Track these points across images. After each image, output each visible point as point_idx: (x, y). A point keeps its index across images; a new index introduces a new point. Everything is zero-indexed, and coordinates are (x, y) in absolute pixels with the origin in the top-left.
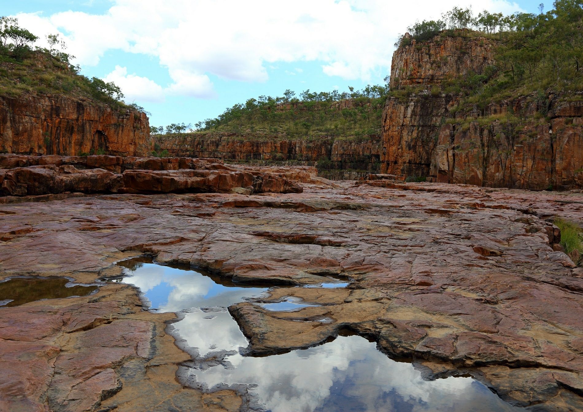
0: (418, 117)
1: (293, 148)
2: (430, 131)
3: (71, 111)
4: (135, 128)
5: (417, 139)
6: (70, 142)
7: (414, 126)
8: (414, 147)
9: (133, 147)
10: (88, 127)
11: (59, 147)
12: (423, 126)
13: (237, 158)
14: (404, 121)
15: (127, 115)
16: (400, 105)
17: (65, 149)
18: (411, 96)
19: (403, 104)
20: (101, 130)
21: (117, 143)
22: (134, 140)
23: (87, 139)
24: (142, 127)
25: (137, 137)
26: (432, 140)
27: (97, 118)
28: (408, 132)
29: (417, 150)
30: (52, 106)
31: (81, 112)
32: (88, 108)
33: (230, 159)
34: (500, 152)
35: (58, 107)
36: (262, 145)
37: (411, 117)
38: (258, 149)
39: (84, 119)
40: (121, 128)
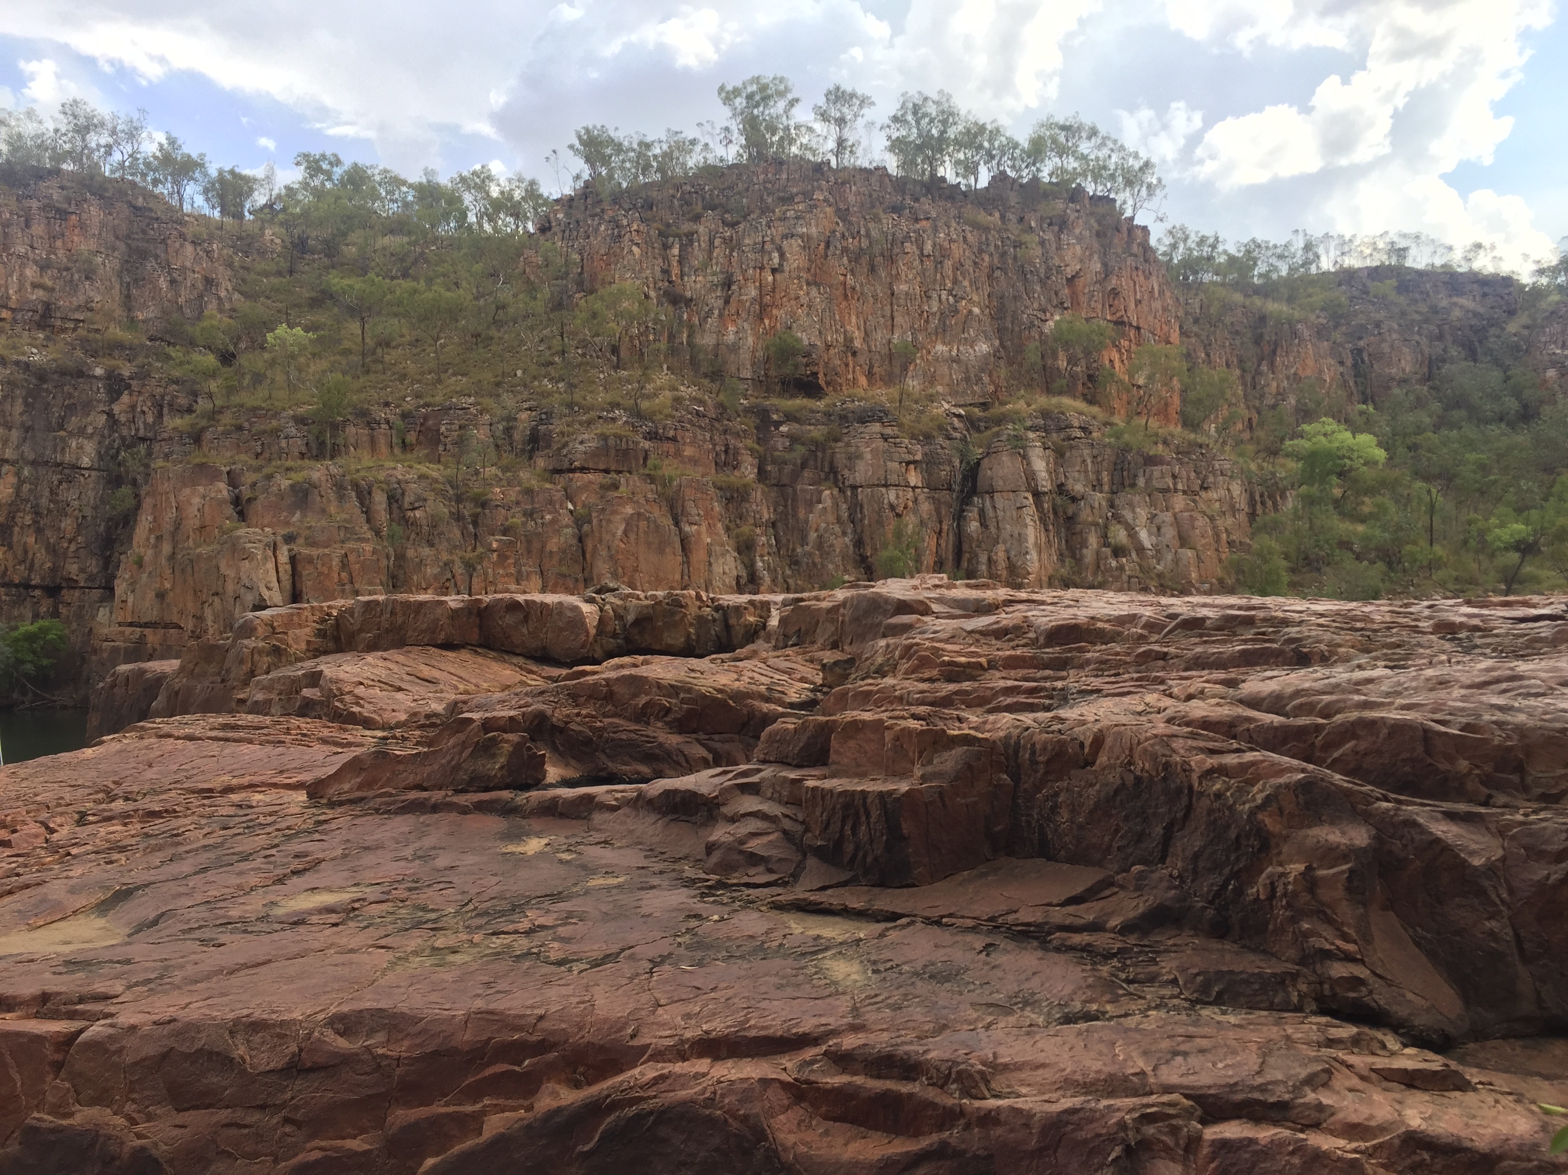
0: (15, 433)
2: (60, 483)
5: (14, 503)
7: (3, 461)
12: (34, 463)
26: (69, 510)
34: (445, 557)
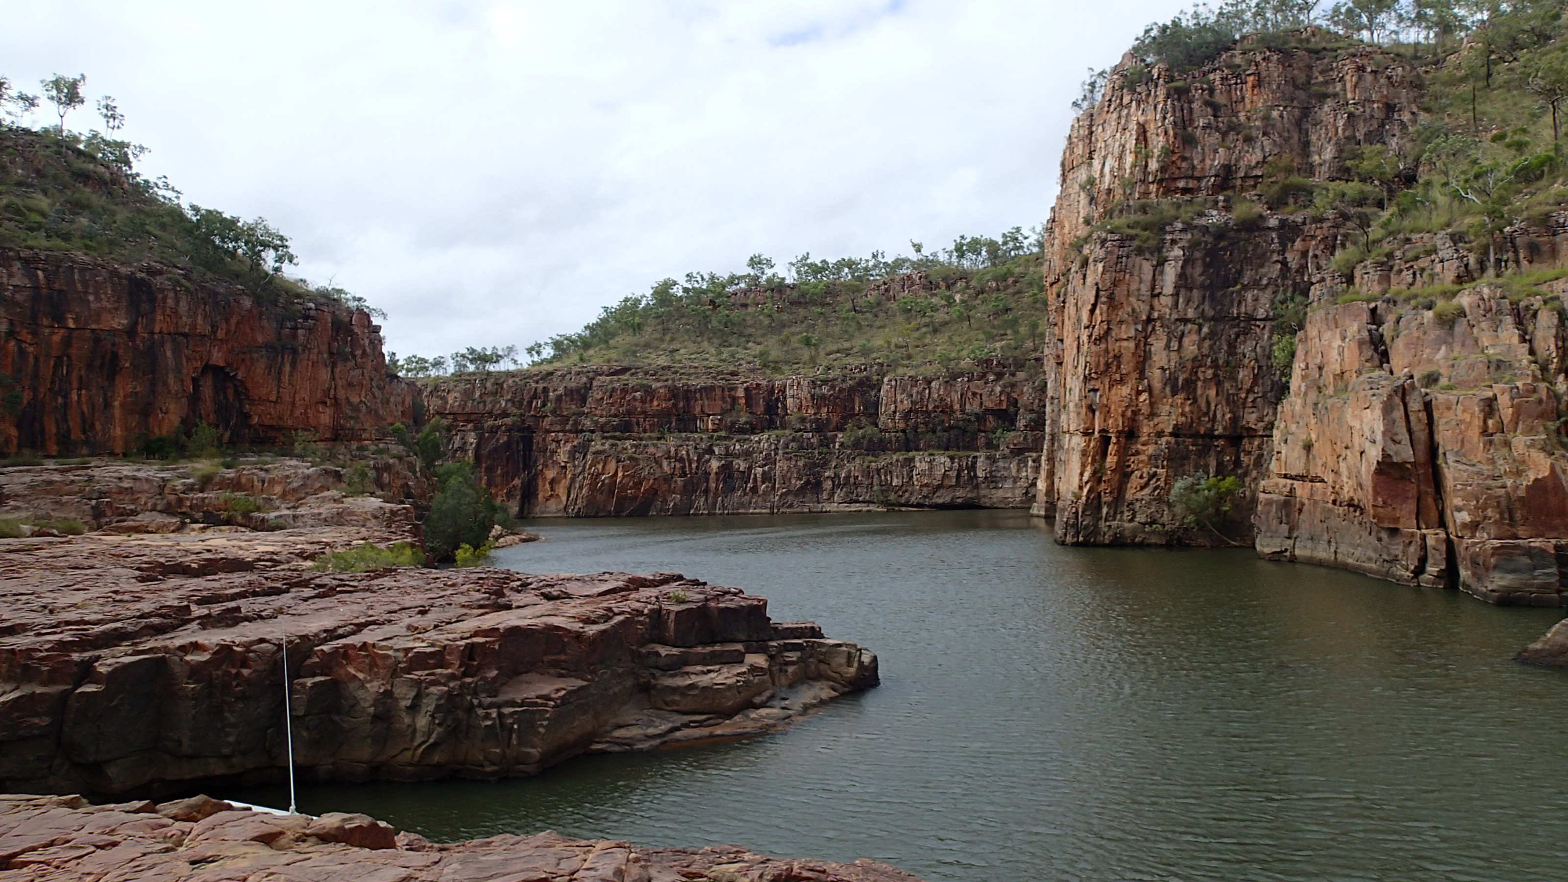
0: (1196, 293)
1: (778, 399)
2: (1238, 336)
3: (105, 304)
4: (335, 358)
5: (1198, 362)
6: (108, 405)
7: (1185, 321)
8: (1190, 386)
9: (329, 411)
10: (169, 354)
11: (66, 420)
12: (1213, 320)
13: (636, 429)
14: (1152, 308)
15: (306, 318)
16: (1138, 259)
17: (87, 426)
18: (1168, 228)
19: (1147, 256)
20: (222, 364)
21: (276, 402)
22: (332, 392)
23: (169, 392)
24: (359, 352)
25: (340, 383)
26: (1246, 362)
27: (202, 326)
28: (1169, 341)
29: (1199, 392)
30: (36, 288)
31: (145, 307)
32: (171, 294)
33: (617, 434)
35: (60, 291)
36: (698, 395)
37: (1176, 295)
38: (688, 405)
39: (157, 330)
40: (288, 359)
